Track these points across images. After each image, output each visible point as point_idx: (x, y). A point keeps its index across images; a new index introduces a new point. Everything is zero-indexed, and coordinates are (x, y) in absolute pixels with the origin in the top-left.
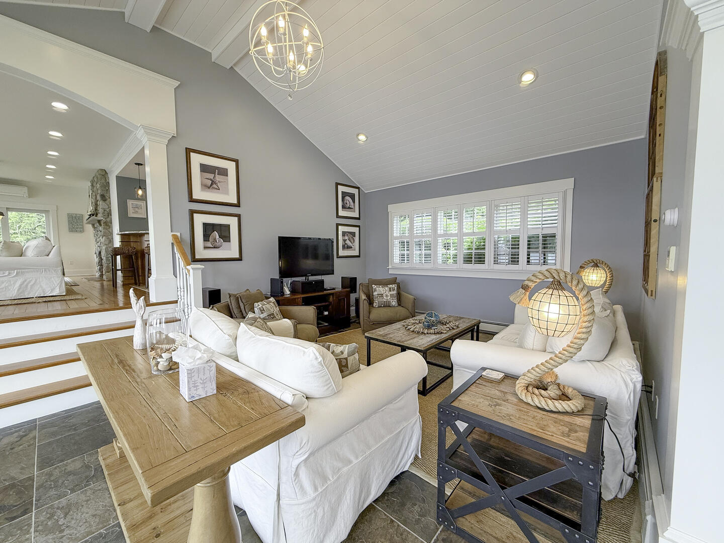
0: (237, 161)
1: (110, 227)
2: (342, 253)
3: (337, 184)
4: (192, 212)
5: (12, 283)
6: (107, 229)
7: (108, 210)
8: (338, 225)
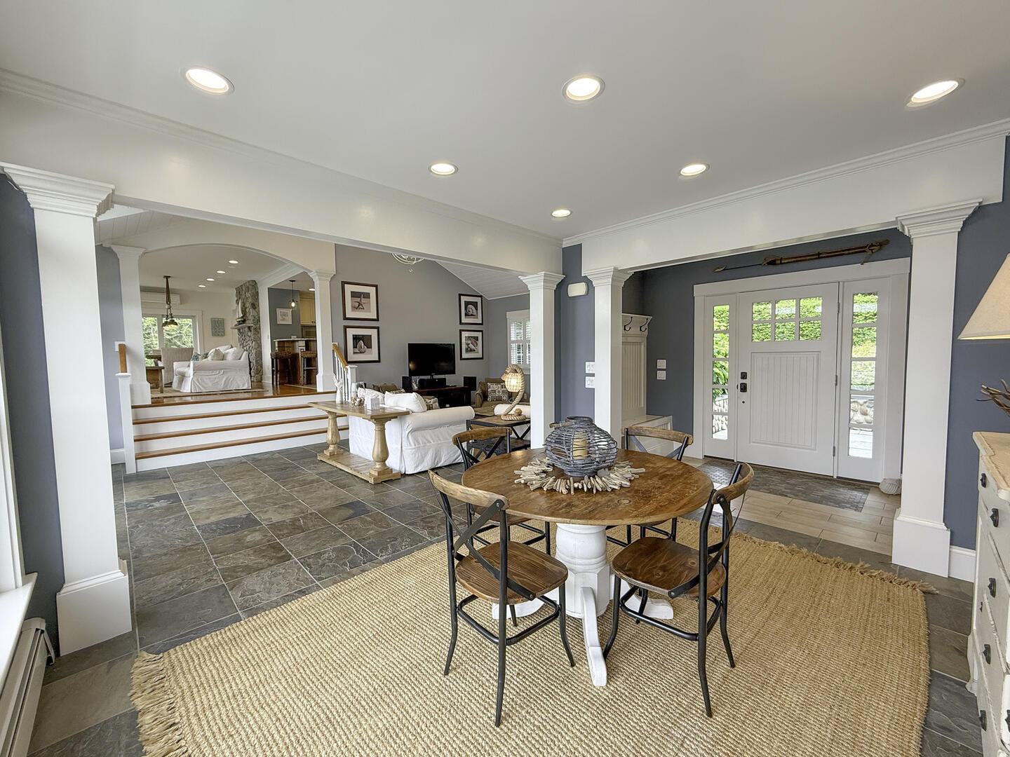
0: (376, 286)
1: (258, 333)
2: (465, 355)
3: (460, 295)
4: (346, 327)
6: (256, 335)
7: (257, 317)
8: (461, 331)
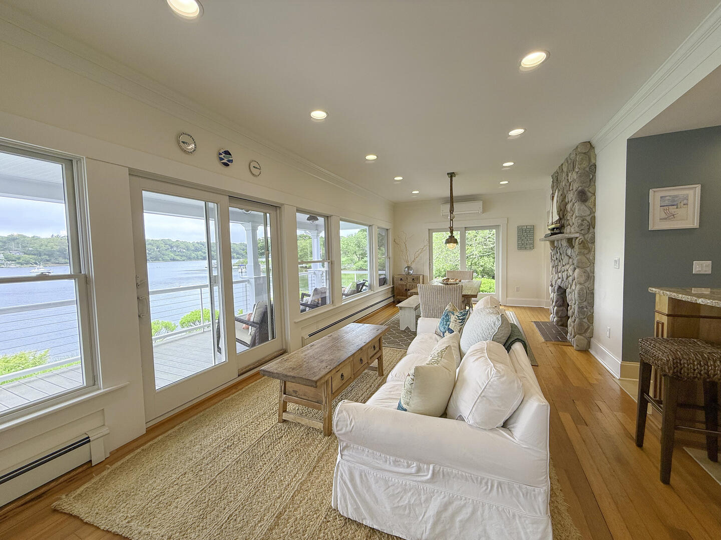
1: (590, 251)
5: (423, 498)
6: (584, 254)
7: (588, 218)
